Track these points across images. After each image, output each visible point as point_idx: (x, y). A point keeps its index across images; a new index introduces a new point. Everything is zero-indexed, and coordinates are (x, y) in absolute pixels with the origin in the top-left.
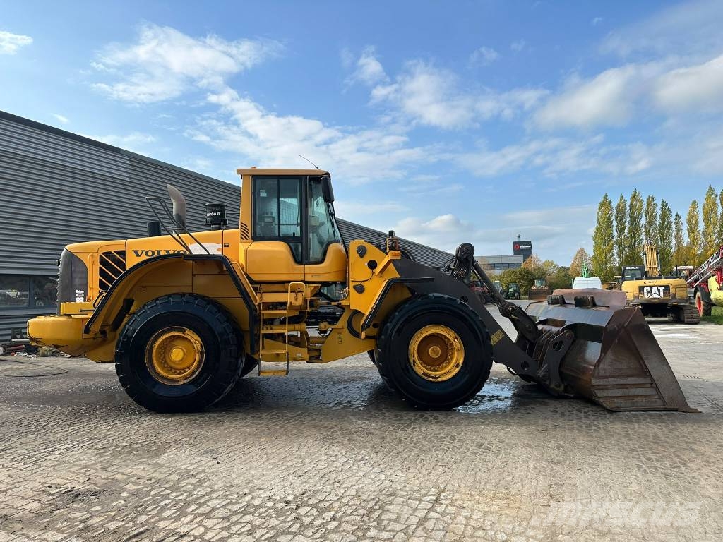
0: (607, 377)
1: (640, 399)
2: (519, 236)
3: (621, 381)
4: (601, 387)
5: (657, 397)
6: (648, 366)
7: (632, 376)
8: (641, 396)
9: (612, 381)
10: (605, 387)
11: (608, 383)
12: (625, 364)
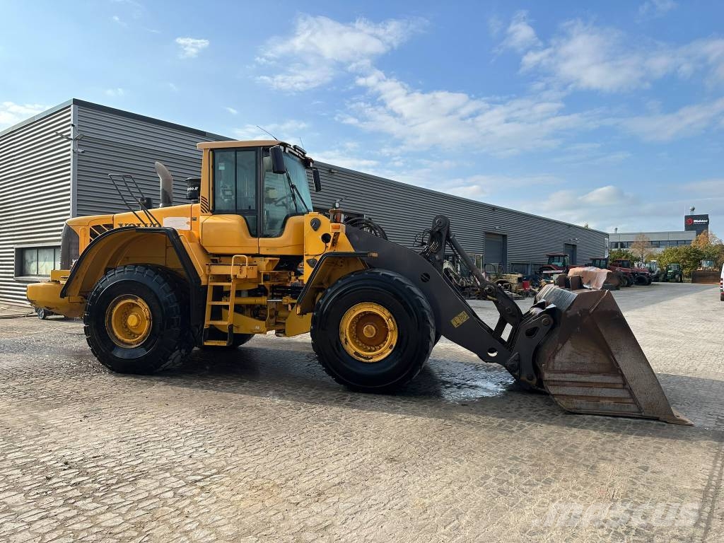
0: (564, 372)
1: (607, 401)
2: (693, 209)
3: (584, 379)
4: (556, 383)
5: (630, 401)
6: (620, 362)
7: (598, 373)
8: (609, 398)
9: (570, 377)
10: (562, 384)
11: (565, 379)
12: (588, 358)
